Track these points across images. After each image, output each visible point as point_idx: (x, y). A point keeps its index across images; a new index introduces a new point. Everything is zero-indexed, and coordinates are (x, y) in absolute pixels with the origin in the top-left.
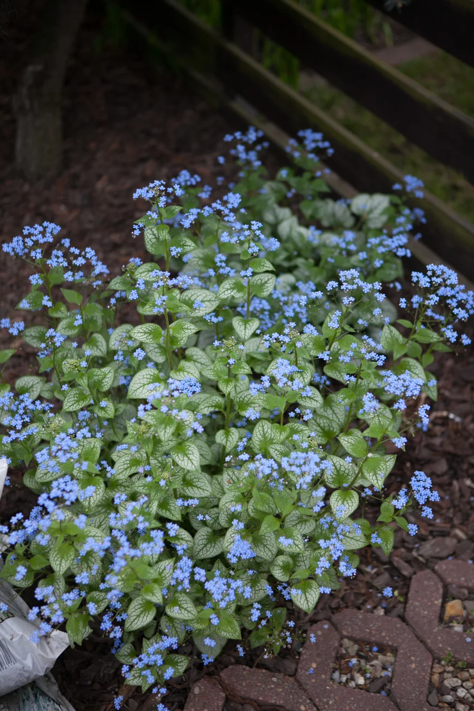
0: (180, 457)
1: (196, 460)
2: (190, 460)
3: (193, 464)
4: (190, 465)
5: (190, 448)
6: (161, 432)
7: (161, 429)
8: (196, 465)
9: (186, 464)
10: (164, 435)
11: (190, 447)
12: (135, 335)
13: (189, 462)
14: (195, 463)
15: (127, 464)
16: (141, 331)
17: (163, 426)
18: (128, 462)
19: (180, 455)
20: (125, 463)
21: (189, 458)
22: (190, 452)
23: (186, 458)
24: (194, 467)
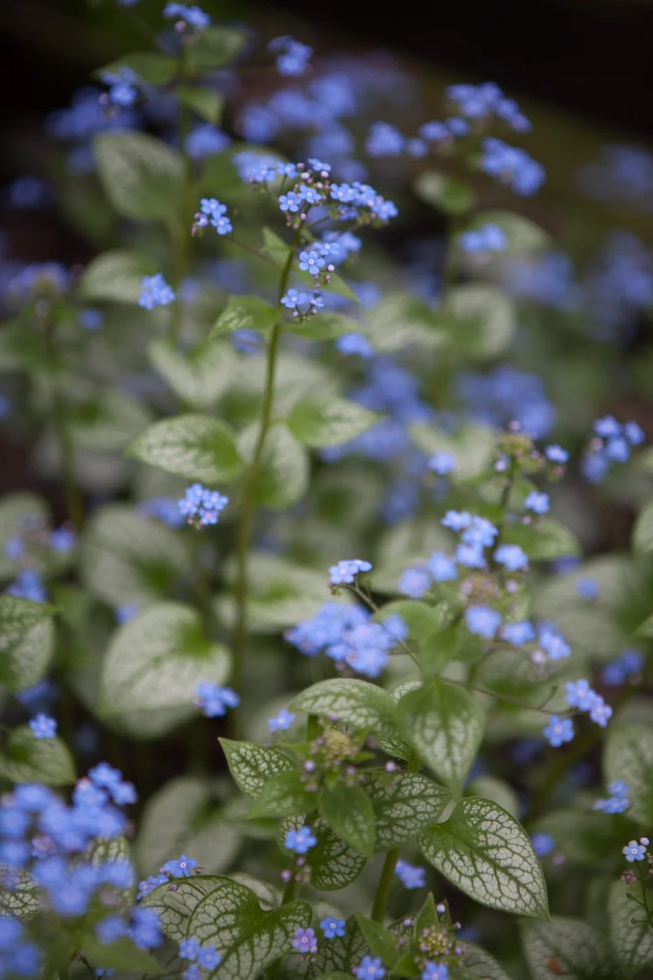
0: (460, 864)
1: (525, 866)
2: (505, 870)
3: (519, 884)
4: (510, 889)
5: (484, 826)
6: (431, 743)
7: (429, 733)
8: (534, 888)
9: (492, 887)
10: (449, 754)
11: (482, 819)
12: (155, 452)
13: (503, 878)
14: (526, 878)
15: (229, 928)
16: (171, 437)
17: (433, 720)
18: (230, 919)
19: (455, 857)
20: (221, 922)
21: (494, 864)
22: (493, 840)
23: (483, 866)
24: (527, 898)
